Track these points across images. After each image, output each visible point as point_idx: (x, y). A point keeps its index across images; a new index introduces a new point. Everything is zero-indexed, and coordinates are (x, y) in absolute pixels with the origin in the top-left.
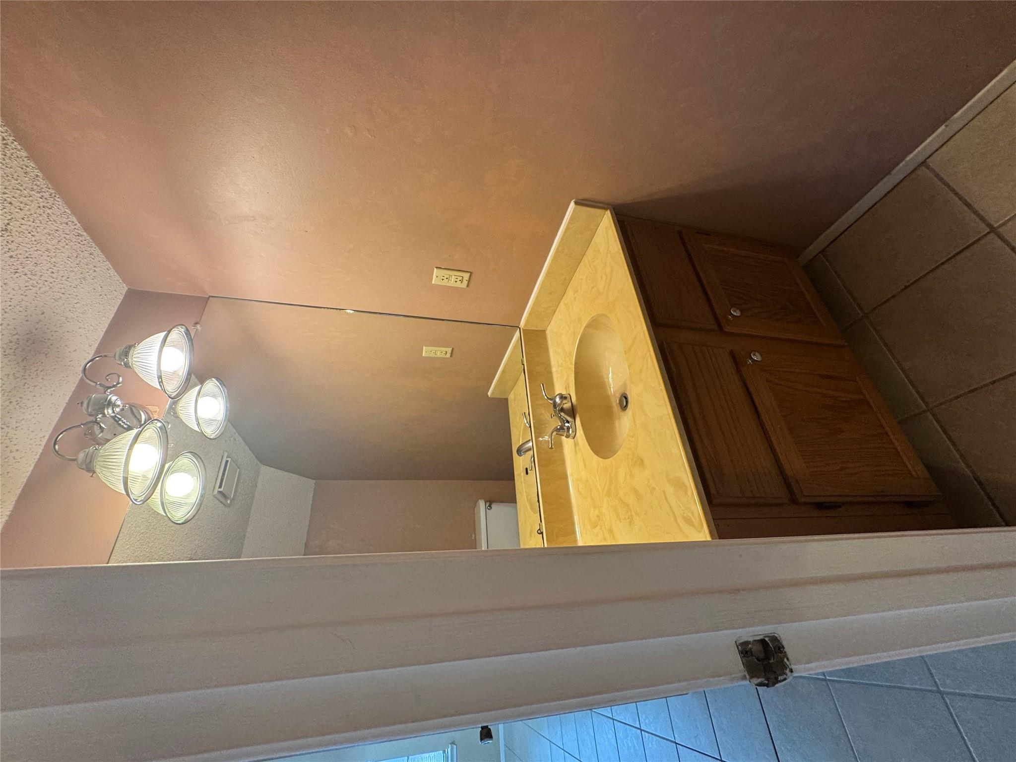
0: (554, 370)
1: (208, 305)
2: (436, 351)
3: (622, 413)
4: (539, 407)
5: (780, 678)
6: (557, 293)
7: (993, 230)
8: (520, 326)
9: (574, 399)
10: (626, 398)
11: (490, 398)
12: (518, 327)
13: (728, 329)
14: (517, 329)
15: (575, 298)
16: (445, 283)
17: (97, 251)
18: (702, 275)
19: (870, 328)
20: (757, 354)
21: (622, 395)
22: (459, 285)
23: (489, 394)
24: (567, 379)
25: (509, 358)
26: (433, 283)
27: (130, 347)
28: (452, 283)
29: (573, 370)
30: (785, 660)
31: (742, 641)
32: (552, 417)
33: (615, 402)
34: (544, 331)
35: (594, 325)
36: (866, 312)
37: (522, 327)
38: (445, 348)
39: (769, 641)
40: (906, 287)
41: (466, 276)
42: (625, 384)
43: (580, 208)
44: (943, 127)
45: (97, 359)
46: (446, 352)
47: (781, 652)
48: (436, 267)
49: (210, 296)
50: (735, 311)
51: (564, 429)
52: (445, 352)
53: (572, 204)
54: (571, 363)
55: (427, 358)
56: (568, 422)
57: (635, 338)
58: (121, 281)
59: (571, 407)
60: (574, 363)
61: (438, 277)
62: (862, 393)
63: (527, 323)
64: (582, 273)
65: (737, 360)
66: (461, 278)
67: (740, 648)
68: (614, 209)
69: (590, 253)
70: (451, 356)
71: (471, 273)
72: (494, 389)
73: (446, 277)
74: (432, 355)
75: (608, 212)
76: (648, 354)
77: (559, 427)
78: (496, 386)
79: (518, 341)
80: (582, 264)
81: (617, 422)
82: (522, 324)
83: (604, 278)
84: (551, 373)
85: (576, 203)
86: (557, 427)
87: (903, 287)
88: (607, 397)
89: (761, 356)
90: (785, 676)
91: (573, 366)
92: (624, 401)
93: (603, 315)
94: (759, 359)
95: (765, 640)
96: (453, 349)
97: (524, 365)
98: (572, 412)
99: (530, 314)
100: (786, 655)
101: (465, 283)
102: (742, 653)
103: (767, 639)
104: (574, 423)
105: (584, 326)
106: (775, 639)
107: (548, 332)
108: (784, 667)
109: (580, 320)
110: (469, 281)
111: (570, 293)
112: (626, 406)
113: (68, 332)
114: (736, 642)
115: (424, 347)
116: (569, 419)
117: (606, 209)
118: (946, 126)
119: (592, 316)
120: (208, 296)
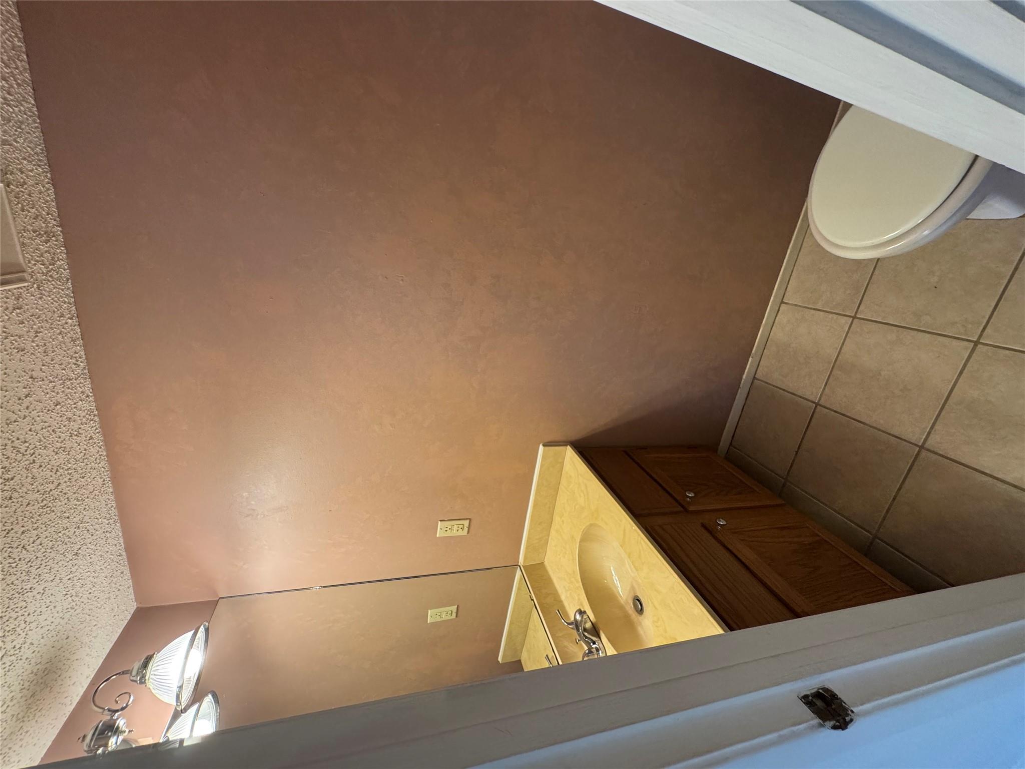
0: (563, 598)
1: (217, 607)
2: (441, 613)
3: (641, 618)
4: (561, 639)
5: (848, 719)
6: (545, 524)
7: (817, 404)
8: (519, 564)
9: (592, 617)
10: (639, 600)
11: (502, 664)
12: (518, 565)
13: (692, 508)
14: (518, 568)
15: (563, 521)
16: (449, 534)
17: (127, 570)
18: (654, 476)
19: (796, 488)
20: (721, 520)
21: (634, 599)
22: (461, 533)
23: (500, 659)
24: (579, 599)
25: (515, 603)
26: (438, 536)
27: (149, 659)
28: (455, 533)
29: (582, 587)
30: (843, 704)
31: (802, 695)
32: (577, 643)
33: (630, 608)
34: (542, 564)
35: (587, 538)
36: (785, 477)
37: (522, 563)
38: (450, 608)
39: (823, 692)
40: (797, 452)
41: (466, 523)
42: (633, 588)
43: (547, 448)
44: (751, 359)
45: (114, 677)
46: (452, 611)
47: (838, 699)
48: (440, 521)
49: (220, 598)
50: (690, 494)
51: (592, 652)
52: (450, 612)
53: (541, 447)
54: (577, 582)
55: (432, 624)
56: (594, 643)
57: (625, 530)
58: (134, 600)
59: (592, 626)
60: (580, 580)
61: (442, 530)
62: (818, 536)
63: (525, 558)
64: (562, 499)
65: (710, 530)
66: (462, 526)
67: (803, 700)
68: (571, 444)
69: (564, 481)
70: (457, 616)
71: (470, 519)
72: (505, 650)
73: (449, 528)
74: (438, 619)
75: (569, 447)
76: (639, 538)
77: (587, 652)
78: (506, 645)
79: (521, 580)
80: (560, 491)
81: (639, 629)
82: (521, 561)
83: (582, 495)
84: (561, 602)
85: (544, 445)
86: (585, 652)
87: (795, 453)
88: (621, 607)
89: (726, 521)
90: (850, 716)
91: (581, 584)
92: (638, 605)
93: (591, 525)
94: (725, 523)
95: (819, 692)
96: (458, 606)
97: (533, 600)
98: (595, 631)
99: (527, 548)
100: (842, 701)
101: (466, 529)
102: (807, 704)
103: (821, 691)
104: (600, 642)
105: (579, 541)
106: (827, 690)
107: (546, 563)
108: (845, 710)
109: (573, 537)
110: (469, 528)
111: (557, 519)
112: (642, 609)
113: (77, 660)
114: (798, 697)
115: (429, 611)
116: (594, 639)
117: (566, 445)
118: (752, 358)
119: (582, 531)
120: (218, 599)
